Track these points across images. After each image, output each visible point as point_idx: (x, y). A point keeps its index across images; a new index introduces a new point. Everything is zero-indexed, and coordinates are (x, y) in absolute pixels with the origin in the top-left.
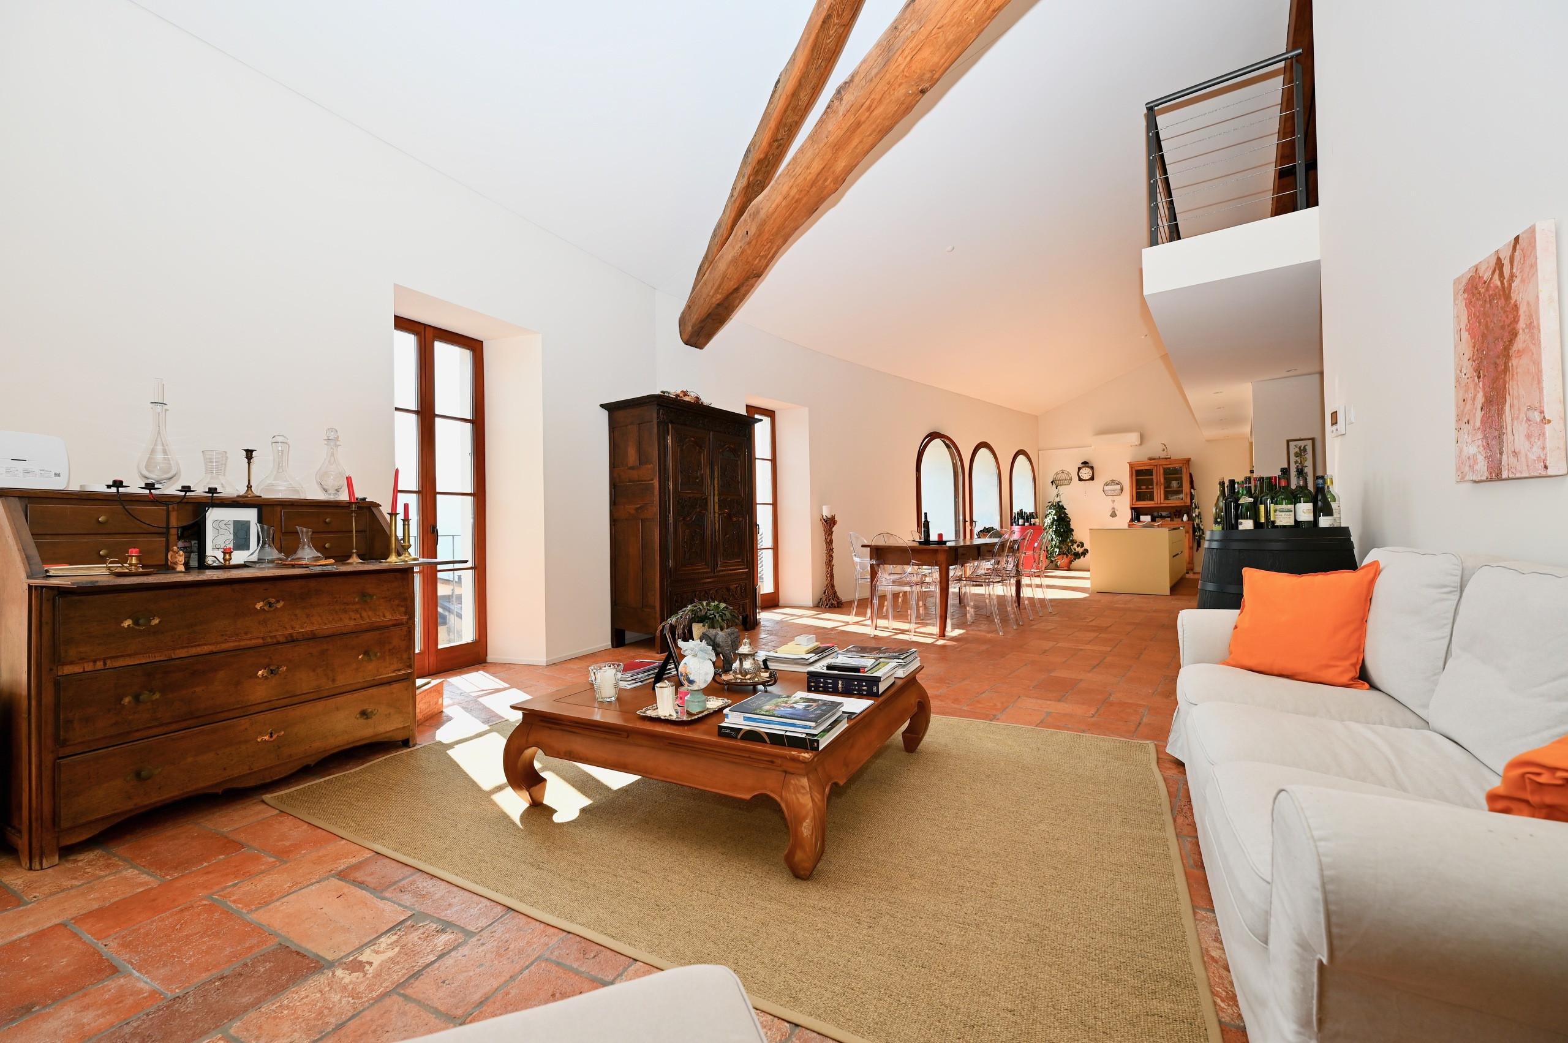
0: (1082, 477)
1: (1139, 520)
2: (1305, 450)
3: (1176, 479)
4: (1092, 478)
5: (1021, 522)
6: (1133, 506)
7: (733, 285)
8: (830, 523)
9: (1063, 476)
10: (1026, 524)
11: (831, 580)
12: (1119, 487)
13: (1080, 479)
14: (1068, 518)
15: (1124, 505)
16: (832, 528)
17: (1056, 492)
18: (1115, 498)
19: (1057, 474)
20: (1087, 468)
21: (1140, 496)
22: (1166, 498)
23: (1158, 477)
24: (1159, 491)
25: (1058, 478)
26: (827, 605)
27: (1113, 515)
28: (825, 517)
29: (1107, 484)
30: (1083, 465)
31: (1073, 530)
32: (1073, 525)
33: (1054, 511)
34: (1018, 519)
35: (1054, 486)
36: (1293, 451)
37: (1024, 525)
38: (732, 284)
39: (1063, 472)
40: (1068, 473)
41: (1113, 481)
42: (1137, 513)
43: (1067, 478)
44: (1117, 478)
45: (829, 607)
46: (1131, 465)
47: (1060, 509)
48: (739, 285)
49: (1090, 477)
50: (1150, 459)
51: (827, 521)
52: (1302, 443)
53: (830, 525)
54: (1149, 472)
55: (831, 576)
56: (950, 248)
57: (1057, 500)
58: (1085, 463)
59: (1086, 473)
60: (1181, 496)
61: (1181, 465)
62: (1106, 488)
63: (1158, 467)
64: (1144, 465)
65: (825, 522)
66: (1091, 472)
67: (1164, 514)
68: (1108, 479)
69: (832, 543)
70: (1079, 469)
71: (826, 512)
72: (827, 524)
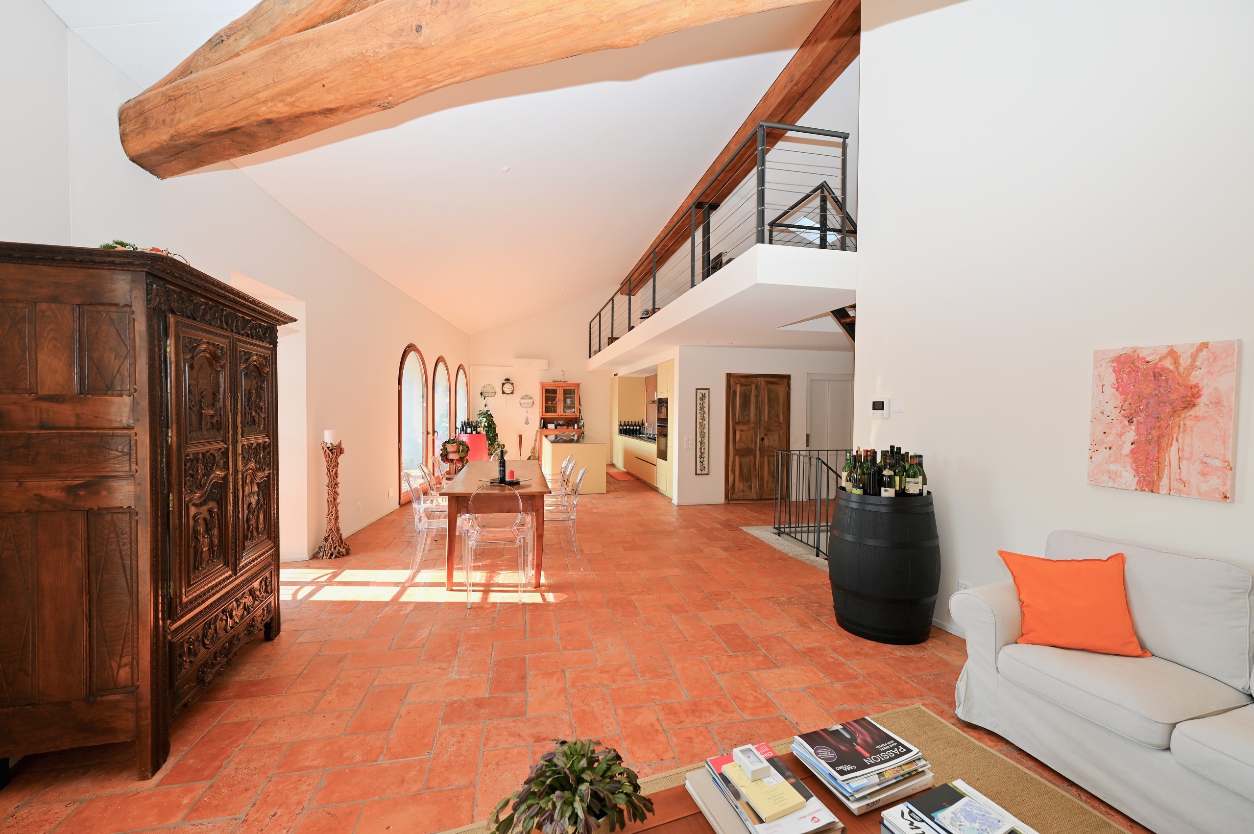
0: (505, 391)
1: (546, 428)
2: (705, 396)
3: (571, 398)
4: (512, 393)
5: (469, 430)
6: (542, 416)
7: (330, 102)
8: (335, 451)
9: (490, 389)
10: (474, 432)
11: (336, 523)
12: (531, 401)
13: (504, 393)
14: (494, 424)
15: (536, 414)
16: (337, 458)
17: (484, 402)
18: (529, 409)
19: (484, 387)
20: (508, 384)
21: (547, 410)
22: (564, 412)
23: (560, 396)
24: (560, 406)
25: (485, 390)
26: (332, 555)
27: (527, 423)
28: (329, 445)
29: (522, 398)
30: (506, 381)
31: (498, 435)
32: (498, 430)
33: (485, 419)
34: (467, 428)
35: (483, 397)
36: (699, 396)
37: (472, 433)
38: (329, 100)
39: (489, 385)
40: (494, 387)
41: (527, 396)
42: (544, 423)
43: (493, 391)
44: (530, 394)
45: (336, 557)
46: (542, 384)
47: (489, 416)
48: (342, 107)
49: (510, 391)
50: (554, 382)
51: (332, 450)
52: (703, 391)
53: (337, 455)
54: (554, 392)
55: (335, 518)
56: (505, 168)
57: (486, 409)
58: (507, 380)
59: (508, 388)
60: (573, 410)
61: (574, 388)
62: (523, 401)
63: (560, 388)
64: (550, 385)
65: (330, 451)
66: (511, 387)
67: (561, 423)
68: (524, 394)
69: (337, 477)
70: (503, 384)
71: (329, 438)
72: (332, 453)
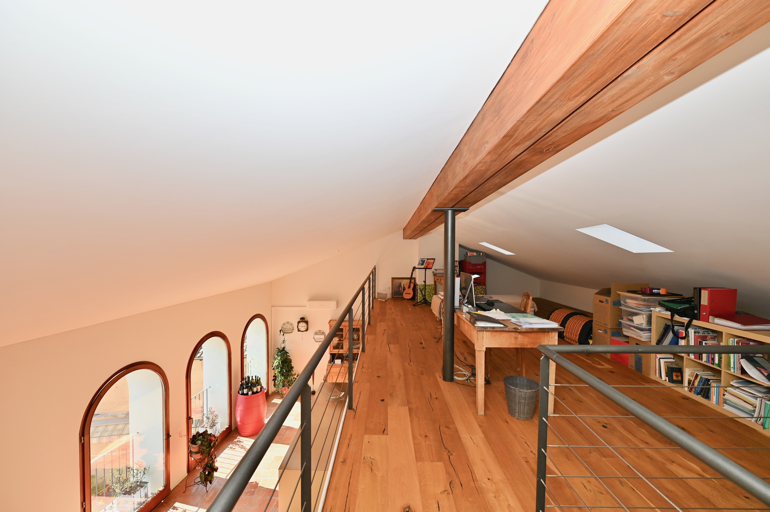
0: (300, 329)
1: (334, 363)
3: (355, 335)
4: (307, 330)
6: (331, 353)
9: (288, 327)
12: (322, 336)
13: (299, 330)
17: (282, 339)
19: (284, 324)
20: (303, 323)
21: (335, 346)
23: (346, 333)
24: (346, 343)
25: (284, 327)
29: (316, 333)
30: (301, 320)
31: (293, 367)
32: (293, 364)
33: (281, 355)
35: (282, 333)
39: (288, 323)
40: (292, 324)
41: (320, 331)
42: (333, 359)
43: (291, 328)
44: (323, 329)
46: (331, 322)
47: (285, 353)
49: (305, 329)
57: (283, 346)
58: (303, 319)
59: (303, 326)
62: (316, 336)
63: (346, 327)
66: (306, 326)
68: (317, 330)
70: (299, 322)
